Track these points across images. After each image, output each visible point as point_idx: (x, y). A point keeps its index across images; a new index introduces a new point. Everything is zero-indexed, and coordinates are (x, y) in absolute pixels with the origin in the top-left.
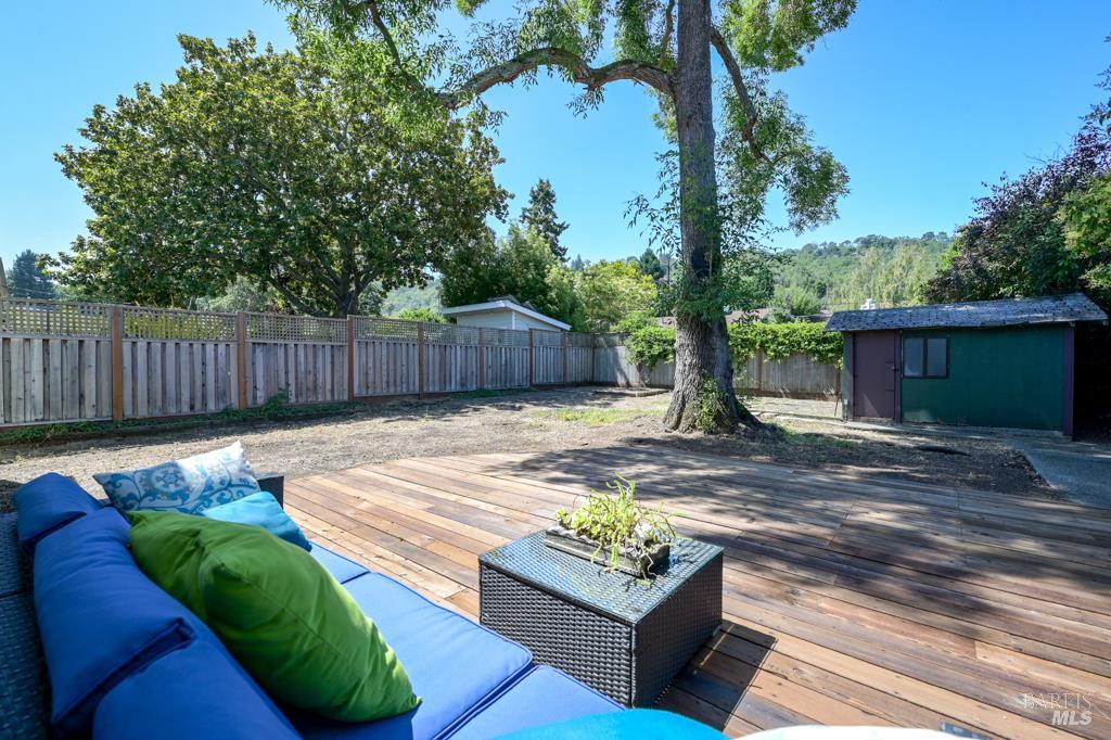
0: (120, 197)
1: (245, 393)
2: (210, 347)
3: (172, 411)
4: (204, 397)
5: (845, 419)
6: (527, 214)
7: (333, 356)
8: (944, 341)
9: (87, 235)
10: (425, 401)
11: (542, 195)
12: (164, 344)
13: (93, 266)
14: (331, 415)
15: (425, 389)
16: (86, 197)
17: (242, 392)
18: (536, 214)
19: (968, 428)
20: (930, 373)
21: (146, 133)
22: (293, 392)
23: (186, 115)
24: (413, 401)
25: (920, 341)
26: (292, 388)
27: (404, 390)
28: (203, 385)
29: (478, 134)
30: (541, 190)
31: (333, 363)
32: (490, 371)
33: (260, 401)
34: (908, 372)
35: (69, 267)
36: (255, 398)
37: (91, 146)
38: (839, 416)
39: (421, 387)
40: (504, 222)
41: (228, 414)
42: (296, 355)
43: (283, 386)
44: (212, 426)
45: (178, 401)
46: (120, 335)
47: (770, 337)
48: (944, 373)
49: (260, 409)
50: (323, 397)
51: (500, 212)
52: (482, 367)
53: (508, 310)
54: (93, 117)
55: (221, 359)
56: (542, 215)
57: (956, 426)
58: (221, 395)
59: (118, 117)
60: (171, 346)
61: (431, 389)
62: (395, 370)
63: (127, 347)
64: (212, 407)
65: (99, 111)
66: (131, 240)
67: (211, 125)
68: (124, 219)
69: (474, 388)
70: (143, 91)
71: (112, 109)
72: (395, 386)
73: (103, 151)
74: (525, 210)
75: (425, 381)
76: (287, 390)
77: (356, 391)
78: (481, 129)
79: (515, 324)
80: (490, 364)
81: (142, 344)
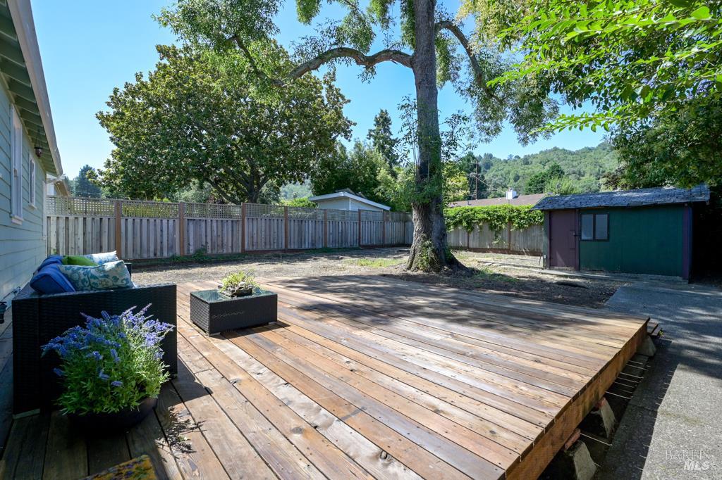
0: (126, 138)
1: (183, 247)
2: (165, 222)
3: (145, 256)
4: (161, 249)
5: (545, 267)
6: (372, 133)
7: (232, 227)
8: (606, 216)
9: (111, 159)
10: (288, 254)
11: (382, 120)
12: (141, 220)
13: (113, 176)
14: (231, 261)
15: (289, 247)
16: (110, 138)
17: (182, 247)
18: (377, 133)
19: (622, 274)
20: (597, 238)
21: (139, 101)
22: (210, 247)
23: (160, 90)
24: (281, 254)
25: (591, 217)
26: (209, 245)
27: (276, 247)
28: (161, 243)
29: (331, 87)
30: (381, 117)
31: (232, 231)
32: (331, 236)
33: (192, 252)
34: (584, 237)
35: (103, 177)
36: (188, 250)
37: (111, 111)
38: (541, 266)
39: (286, 246)
40: (350, 141)
41: (174, 259)
42: (212, 226)
43: (204, 243)
44: (165, 265)
45: (148, 251)
46: (119, 216)
47: (515, 214)
48: (606, 238)
49: (191, 256)
50: (227, 250)
51: (347, 134)
52: (326, 234)
53: (345, 198)
54: (113, 95)
55: (171, 228)
56: (382, 133)
57: (614, 273)
58: (171, 248)
59: (126, 94)
60: (145, 221)
61: (292, 247)
62: (270, 235)
63: (123, 221)
64: (165, 254)
65: (116, 91)
66: (132, 161)
67: (172, 95)
68: (129, 150)
69: (320, 247)
70: (139, 77)
71: (122, 89)
72: (270, 245)
73: (118, 113)
74: (371, 131)
75: (288, 242)
76: (206, 246)
77: (246, 247)
78: (333, 83)
79: (351, 207)
80: (331, 231)
81: (130, 220)
